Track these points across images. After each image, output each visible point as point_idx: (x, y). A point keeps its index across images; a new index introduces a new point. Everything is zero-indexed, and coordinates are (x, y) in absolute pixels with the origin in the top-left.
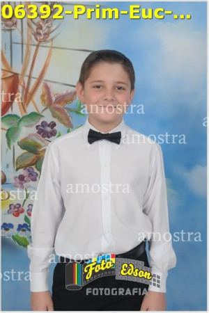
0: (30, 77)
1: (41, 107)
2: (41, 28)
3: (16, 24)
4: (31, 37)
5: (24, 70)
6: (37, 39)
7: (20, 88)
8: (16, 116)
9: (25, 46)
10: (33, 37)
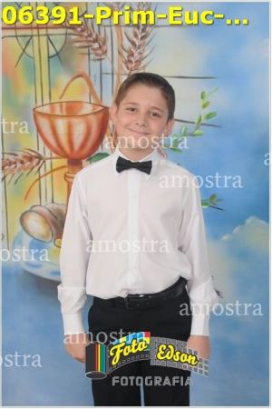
2: (132, 55)
3: (106, 52)
4: (122, 66)
6: (128, 68)
9: (115, 77)
10: (124, 65)
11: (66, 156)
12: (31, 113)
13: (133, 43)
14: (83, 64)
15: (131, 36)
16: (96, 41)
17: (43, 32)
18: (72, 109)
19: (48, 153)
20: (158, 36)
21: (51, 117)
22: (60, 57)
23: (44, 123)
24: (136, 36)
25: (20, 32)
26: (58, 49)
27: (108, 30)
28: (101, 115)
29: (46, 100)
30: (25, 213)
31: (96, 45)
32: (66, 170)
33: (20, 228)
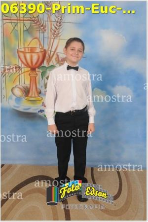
0: (51, 51)
1: (55, 63)
2: (55, 32)
3: (46, 30)
5: (49, 48)
6: (54, 36)
7: (47, 56)
8: (45, 67)
9: (49, 39)
10: (52, 35)
11: (30, 67)
12: (16, 51)
13: (56, 28)
14: (37, 34)
15: (55, 25)
16: (42, 26)
17: (22, 22)
18: (32, 50)
19: (23, 66)
20: (65, 26)
21: (24, 53)
22: (28, 31)
23: (22, 55)
24: (57, 25)
25: (13, 21)
26: (28, 28)
27: (47, 22)
28: (43, 53)
29: (23, 47)
30: (13, 88)
31: (42, 28)
32: (30, 72)
33: (11, 93)
